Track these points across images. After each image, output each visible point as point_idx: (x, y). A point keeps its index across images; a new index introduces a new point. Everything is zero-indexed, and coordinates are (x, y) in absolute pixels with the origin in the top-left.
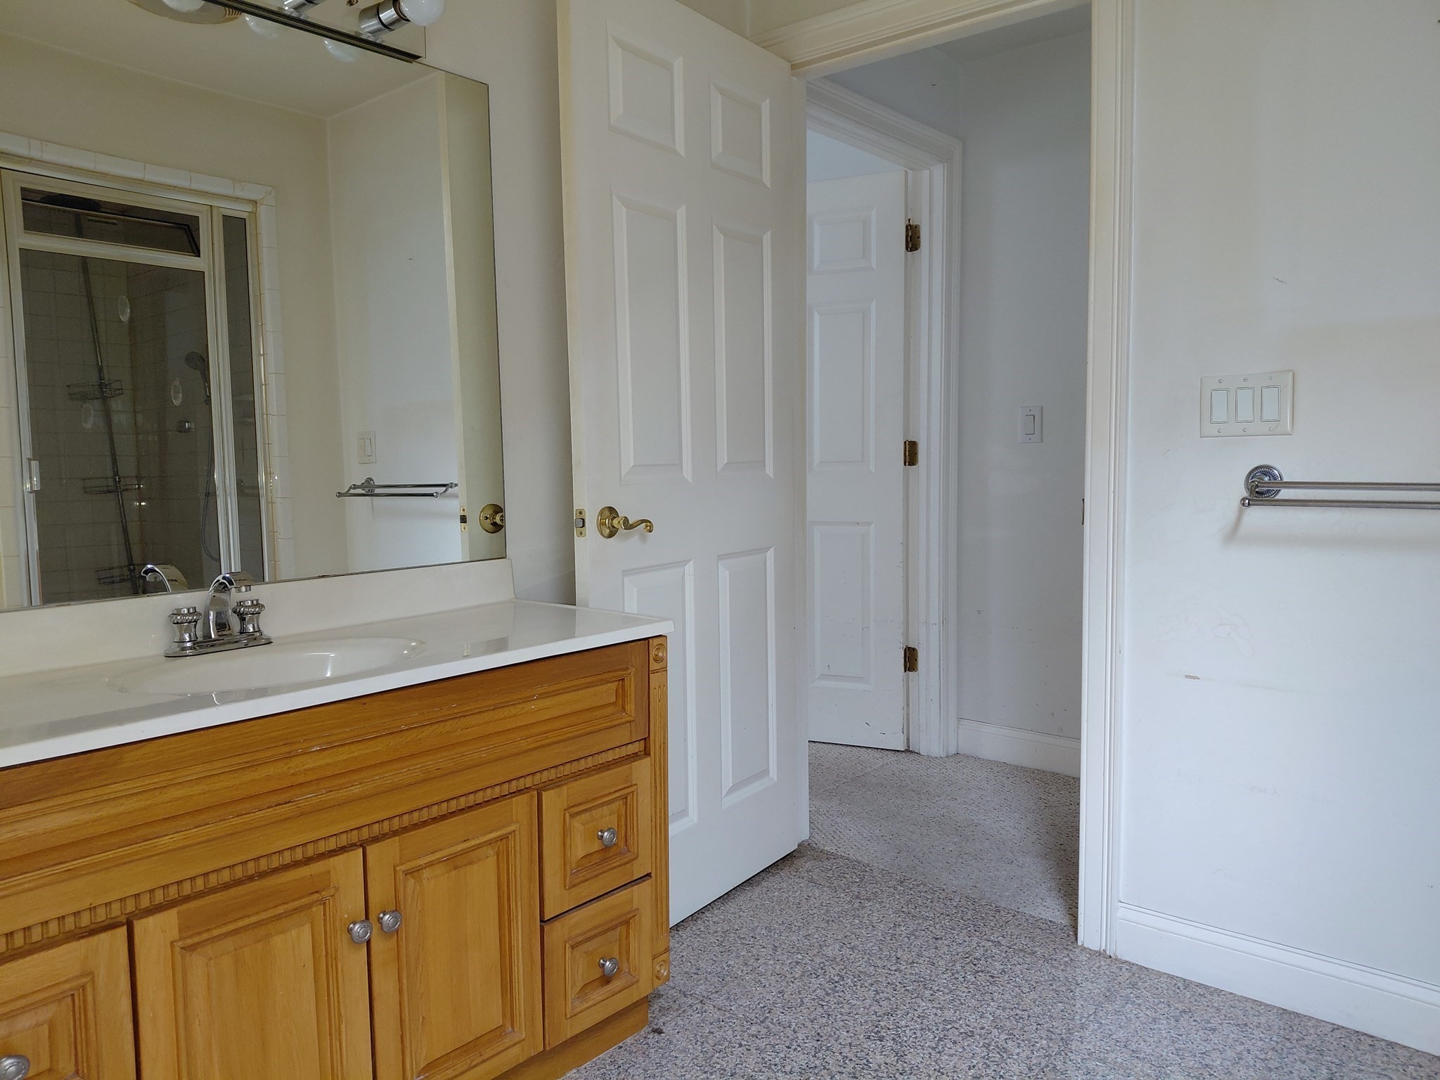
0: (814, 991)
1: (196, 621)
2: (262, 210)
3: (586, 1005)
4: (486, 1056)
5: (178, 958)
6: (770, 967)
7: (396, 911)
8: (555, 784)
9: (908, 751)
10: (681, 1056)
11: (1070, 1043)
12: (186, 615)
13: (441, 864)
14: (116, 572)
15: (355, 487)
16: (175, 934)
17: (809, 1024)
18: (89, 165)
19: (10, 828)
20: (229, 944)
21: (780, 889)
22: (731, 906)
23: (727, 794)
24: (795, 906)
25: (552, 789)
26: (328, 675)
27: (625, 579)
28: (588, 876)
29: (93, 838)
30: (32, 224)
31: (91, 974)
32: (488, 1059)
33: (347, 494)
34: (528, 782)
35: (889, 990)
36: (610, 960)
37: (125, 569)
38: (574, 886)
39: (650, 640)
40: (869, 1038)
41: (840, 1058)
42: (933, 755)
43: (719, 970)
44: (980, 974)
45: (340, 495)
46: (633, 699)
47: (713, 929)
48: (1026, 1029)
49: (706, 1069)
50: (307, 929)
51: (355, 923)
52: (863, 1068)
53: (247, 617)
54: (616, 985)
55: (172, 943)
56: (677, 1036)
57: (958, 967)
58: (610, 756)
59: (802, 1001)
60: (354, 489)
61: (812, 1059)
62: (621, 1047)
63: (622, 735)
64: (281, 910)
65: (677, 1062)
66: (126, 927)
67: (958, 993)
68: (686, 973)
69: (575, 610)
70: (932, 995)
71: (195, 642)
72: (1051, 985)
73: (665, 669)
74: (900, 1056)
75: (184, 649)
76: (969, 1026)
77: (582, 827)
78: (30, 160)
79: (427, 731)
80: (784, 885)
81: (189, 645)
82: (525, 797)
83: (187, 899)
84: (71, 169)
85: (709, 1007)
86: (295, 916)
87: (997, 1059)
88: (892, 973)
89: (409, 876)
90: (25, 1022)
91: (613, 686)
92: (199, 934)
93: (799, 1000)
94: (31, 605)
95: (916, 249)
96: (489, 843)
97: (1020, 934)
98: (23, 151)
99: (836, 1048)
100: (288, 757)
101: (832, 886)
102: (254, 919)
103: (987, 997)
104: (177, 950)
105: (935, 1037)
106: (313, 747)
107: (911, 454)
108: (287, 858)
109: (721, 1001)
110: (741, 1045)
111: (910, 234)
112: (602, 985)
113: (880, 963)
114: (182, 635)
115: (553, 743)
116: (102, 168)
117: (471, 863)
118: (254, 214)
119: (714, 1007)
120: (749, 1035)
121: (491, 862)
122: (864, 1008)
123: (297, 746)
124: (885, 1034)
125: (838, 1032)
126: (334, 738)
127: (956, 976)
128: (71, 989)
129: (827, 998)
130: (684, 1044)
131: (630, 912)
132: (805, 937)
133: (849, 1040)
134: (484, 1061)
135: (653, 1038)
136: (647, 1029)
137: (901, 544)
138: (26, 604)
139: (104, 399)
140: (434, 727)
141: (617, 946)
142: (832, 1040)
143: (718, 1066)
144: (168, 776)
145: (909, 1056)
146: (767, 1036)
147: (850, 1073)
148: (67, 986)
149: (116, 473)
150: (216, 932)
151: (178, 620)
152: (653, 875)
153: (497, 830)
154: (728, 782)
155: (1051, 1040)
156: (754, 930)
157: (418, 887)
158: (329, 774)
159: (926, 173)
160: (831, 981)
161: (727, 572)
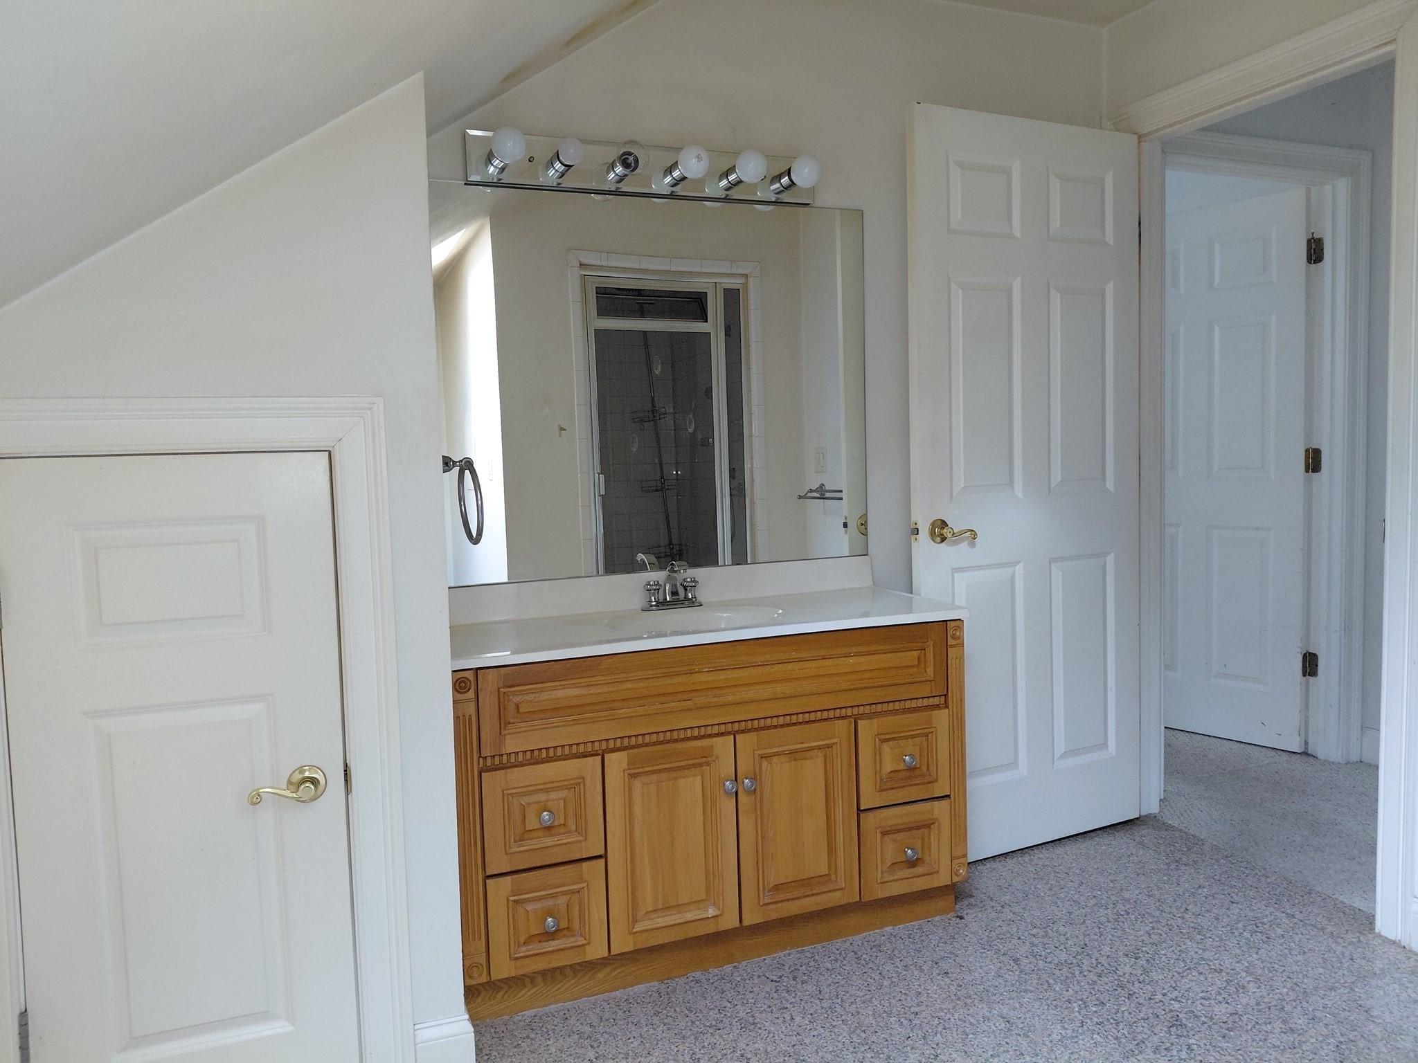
0: (1099, 917)
1: (658, 590)
2: (751, 280)
3: (892, 878)
4: (814, 892)
5: (627, 780)
6: (1070, 895)
7: (753, 779)
8: (869, 716)
9: (1305, 754)
10: (971, 936)
11: (1310, 996)
12: (652, 585)
13: (785, 756)
14: (662, 550)
15: (811, 491)
16: (625, 765)
17: (1081, 937)
18: (636, 266)
19: (548, 693)
20: (654, 777)
21: (1108, 845)
22: (1059, 850)
23: (1062, 757)
24: (1115, 859)
25: (867, 719)
26: (722, 627)
27: (956, 575)
28: (895, 786)
29: (586, 704)
30: (603, 312)
31: (583, 778)
32: (817, 894)
33: (805, 497)
34: (849, 712)
35: (1166, 929)
36: (911, 849)
37: (667, 548)
38: (882, 790)
39: (948, 623)
40: (1127, 955)
41: (1095, 962)
42: (1331, 760)
43: (1027, 889)
44: (1258, 934)
45: (800, 497)
46: (932, 664)
47: (1036, 861)
48: (1274, 978)
49: (986, 947)
50: (699, 778)
51: (727, 781)
52: (1110, 973)
53: (688, 588)
54: (918, 870)
55: (624, 770)
56: (974, 923)
57: (1240, 925)
58: (914, 704)
59: (1084, 922)
60: (811, 492)
61: (1071, 958)
62: (929, 921)
63: (925, 690)
64: (683, 763)
65: (966, 938)
66: (600, 756)
67: (1227, 942)
68: (999, 886)
69: (912, 598)
70: (1202, 939)
71: (658, 603)
72: (1324, 955)
73: (962, 645)
74: (1145, 971)
75: (651, 606)
76: (1222, 965)
77: (890, 751)
78: (601, 267)
79: (776, 667)
80: (1114, 843)
81: (654, 603)
82: (845, 722)
83: (634, 747)
84: (625, 269)
85: (1007, 910)
86: (692, 769)
87: (1231, 991)
88: (1175, 918)
89: (764, 759)
90: (553, 796)
91: (916, 653)
92: (638, 768)
93: (1082, 920)
94: (598, 574)
95: (1320, 261)
96: (820, 748)
97: (1319, 914)
98: (597, 262)
99: (1096, 954)
100: (691, 673)
101: (1158, 850)
102: (668, 766)
103: (1255, 950)
104: (626, 775)
105: (1186, 966)
106: (703, 668)
107: (1313, 461)
108: (689, 733)
109: (1017, 909)
110: (1019, 938)
111: (1313, 247)
112: (909, 868)
113: (1167, 910)
114: (651, 598)
115: (865, 688)
116: (644, 266)
117: (806, 759)
118: (745, 285)
119: (1011, 911)
120: (1029, 933)
121: (820, 760)
122: (1135, 936)
123: (694, 667)
124: (1142, 956)
125: (1103, 947)
126: (717, 665)
127: (1234, 931)
128: (573, 784)
129: (1107, 924)
130: (976, 929)
131: (930, 819)
132: (1112, 881)
133: (1109, 953)
134: (813, 895)
135: (955, 921)
136: (952, 914)
137: (1302, 550)
138: (595, 573)
139: (655, 421)
140: (781, 666)
141: (920, 842)
142: (1095, 950)
143: (996, 947)
144: (624, 675)
145: (1154, 973)
146: (1043, 937)
147: (1097, 973)
148: (572, 782)
149: (662, 477)
150: (647, 769)
151: (653, 588)
152: (952, 796)
153: (823, 740)
154: (1060, 747)
155: (1294, 990)
156: (1070, 868)
157: (769, 767)
158: (714, 686)
159: (1328, 188)
160: (1118, 914)
161: (1060, 573)
